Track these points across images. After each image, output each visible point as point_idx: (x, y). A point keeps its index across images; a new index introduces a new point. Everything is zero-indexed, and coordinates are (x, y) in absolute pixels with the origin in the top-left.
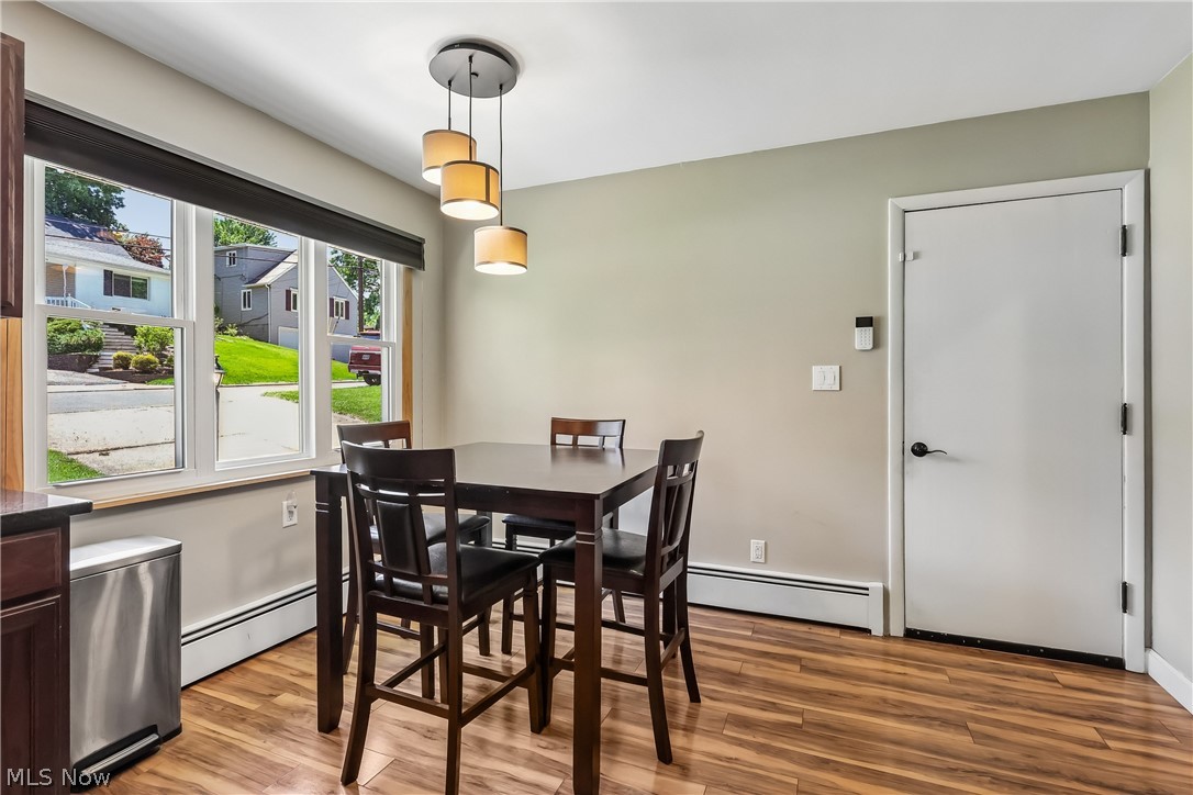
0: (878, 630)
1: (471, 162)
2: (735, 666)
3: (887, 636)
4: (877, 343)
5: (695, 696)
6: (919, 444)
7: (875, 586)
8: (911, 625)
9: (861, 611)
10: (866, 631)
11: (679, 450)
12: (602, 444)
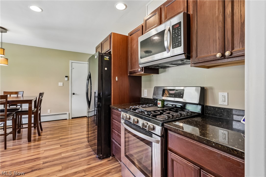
0: (68, 119)
2: (48, 127)
3: (69, 119)
4: (68, 80)
5: (42, 130)
6: (74, 93)
7: (68, 113)
8: (73, 117)
9: (66, 117)
10: (67, 119)
11: (41, 94)
12: (17, 96)
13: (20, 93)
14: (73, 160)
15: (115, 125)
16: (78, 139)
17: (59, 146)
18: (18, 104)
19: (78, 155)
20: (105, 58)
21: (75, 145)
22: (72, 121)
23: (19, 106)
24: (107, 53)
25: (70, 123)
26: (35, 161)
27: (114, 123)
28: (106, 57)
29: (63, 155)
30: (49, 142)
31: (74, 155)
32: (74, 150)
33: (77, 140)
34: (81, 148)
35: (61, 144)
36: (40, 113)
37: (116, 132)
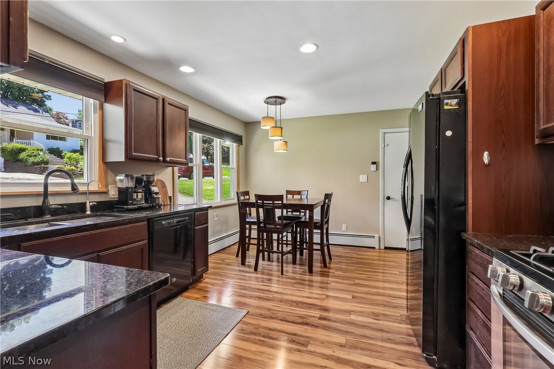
0: (377, 247)
1: (276, 127)
2: (340, 254)
3: (380, 249)
4: (377, 169)
5: (330, 258)
6: (388, 197)
7: (377, 236)
8: (387, 245)
9: (373, 243)
10: (374, 248)
11: (328, 196)
12: (301, 197)
13: (303, 193)
14: (368, 335)
15: (476, 291)
16: (388, 296)
17: (351, 297)
18: (302, 211)
19: (382, 330)
20: (447, 104)
21: (380, 307)
22: (386, 255)
23: (302, 214)
24: (456, 90)
25: (381, 258)
26: (310, 308)
27: (472, 283)
28: (449, 101)
29: (353, 317)
30: (336, 282)
31: (373, 326)
32: (376, 316)
33: (385, 296)
34: (392, 317)
35: (354, 294)
36: (327, 229)
37: (480, 313)
